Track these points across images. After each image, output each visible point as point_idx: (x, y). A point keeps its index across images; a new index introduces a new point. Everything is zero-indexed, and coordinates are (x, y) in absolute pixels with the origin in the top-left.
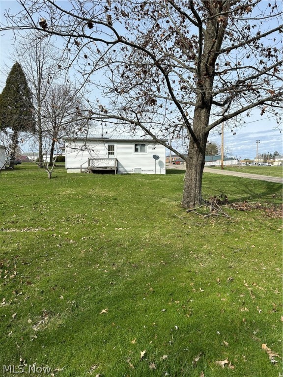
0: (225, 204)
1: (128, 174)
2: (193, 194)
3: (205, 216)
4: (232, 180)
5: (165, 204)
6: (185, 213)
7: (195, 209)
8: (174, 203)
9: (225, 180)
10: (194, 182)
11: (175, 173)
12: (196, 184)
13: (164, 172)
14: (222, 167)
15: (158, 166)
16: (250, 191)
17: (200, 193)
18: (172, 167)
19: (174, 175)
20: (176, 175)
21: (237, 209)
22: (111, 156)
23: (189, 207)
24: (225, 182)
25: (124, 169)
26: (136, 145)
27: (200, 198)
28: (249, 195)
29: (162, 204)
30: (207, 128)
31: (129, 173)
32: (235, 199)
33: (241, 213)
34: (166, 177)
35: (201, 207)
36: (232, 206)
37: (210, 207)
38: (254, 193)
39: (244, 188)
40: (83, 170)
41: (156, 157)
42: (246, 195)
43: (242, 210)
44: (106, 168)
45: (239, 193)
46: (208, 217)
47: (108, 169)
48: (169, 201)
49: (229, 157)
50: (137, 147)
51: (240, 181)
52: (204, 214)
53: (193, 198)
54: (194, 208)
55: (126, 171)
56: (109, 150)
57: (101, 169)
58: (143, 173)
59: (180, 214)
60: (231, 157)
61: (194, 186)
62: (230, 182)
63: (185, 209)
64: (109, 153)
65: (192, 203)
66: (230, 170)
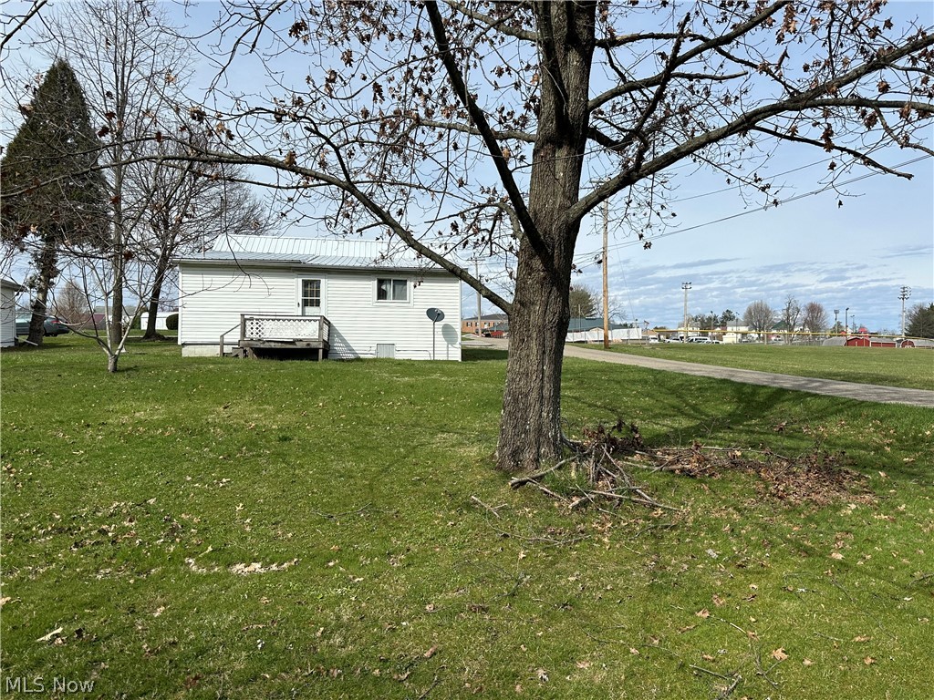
0: (633, 454)
1: (359, 359)
2: (531, 424)
3: (576, 501)
4: (637, 376)
5: (444, 456)
6: (505, 490)
7: (542, 477)
8: (473, 451)
9: (620, 377)
10: (535, 385)
11: (487, 359)
12: (542, 388)
13: (456, 355)
14: (606, 345)
15: (440, 337)
16: (694, 408)
17: (555, 419)
18: (479, 342)
19: (484, 362)
20: (490, 362)
21: (673, 471)
22: (310, 310)
23: (519, 468)
24: (618, 382)
25: (348, 346)
26: (381, 282)
27: (555, 437)
28: (694, 423)
29: (434, 455)
30: (575, 207)
31: (362, 356)
32: (658, 436)
33: (686, 484)
34: (463, 367)
35: (560, 468)
36: (655, 459)
37: (589, 465)
38: (707, 416)
39: (675, 401)
40: (227, 349)
41: (435, 315)
42: (685, 423)
43: (687, 474)
44: (293, 343)
45: (665, 416)
46: (585, 504)
47: (299, 345)
48: (461, 444)
49: (618, 322)
50: (384, 287)
51: (659, 378)
52: (569, 495)
53: (532, 436)
54: (538, 473)
55: (352, 350)
56: (305, 294)
57: (278, 346)
58: (399, 356)
59: (489, 495)
60: (624, 322)
61: (534, 395)
62: (633, 382)
63: (507, 476)
64: (306, 303)
65: (528, 455)
66: (625, 352)
